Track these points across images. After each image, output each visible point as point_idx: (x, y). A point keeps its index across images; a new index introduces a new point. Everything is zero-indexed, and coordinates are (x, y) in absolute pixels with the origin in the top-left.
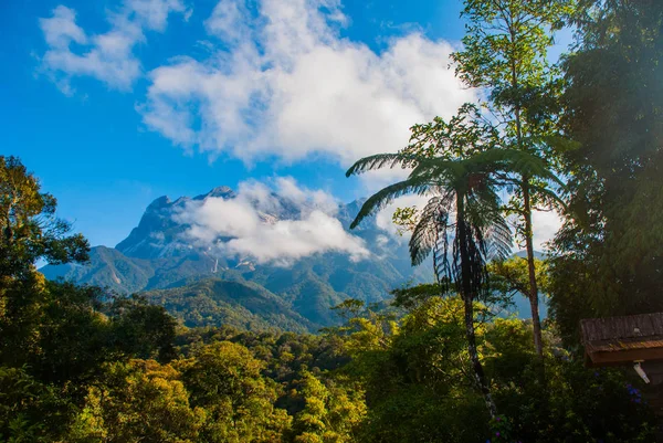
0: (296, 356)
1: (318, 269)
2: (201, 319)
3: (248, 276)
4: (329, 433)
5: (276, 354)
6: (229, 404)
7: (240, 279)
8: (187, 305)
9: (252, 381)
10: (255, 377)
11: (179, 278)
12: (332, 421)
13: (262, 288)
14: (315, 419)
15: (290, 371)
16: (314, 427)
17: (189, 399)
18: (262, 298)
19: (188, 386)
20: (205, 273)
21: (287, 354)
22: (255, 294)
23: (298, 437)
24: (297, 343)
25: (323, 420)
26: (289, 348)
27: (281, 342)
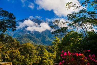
0: (42, 49)
1: (46, 34)
2: (23, 43)
3: (32, 35)
4: (49, 60)
5: (38, 49)
6: (28, 55)
7: (31, 35)
8: (21, 40)
9: (33, 50)
10: (34, 50)
11: (19, 35)
12: (49, 58)
13: (35, 37)
14: (46, 58)
15: (40, 52)
16: (46, 59)
17: (20, 54)
18: (35, 39)
19: (20, 51)
20: (24, 34)
21: (40, 49)
22: (34, 38)
23: (42, 61)
24: (42, 47)
25: (47, 58)
26: (40, 48)
27: (39, 47)
